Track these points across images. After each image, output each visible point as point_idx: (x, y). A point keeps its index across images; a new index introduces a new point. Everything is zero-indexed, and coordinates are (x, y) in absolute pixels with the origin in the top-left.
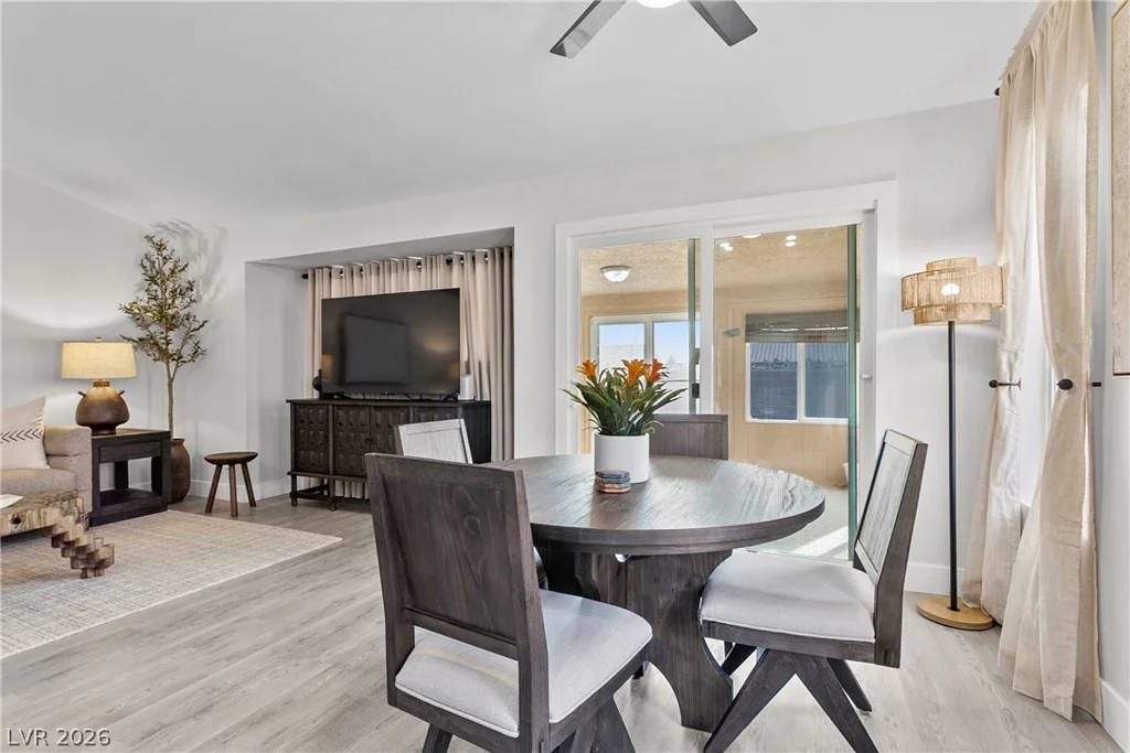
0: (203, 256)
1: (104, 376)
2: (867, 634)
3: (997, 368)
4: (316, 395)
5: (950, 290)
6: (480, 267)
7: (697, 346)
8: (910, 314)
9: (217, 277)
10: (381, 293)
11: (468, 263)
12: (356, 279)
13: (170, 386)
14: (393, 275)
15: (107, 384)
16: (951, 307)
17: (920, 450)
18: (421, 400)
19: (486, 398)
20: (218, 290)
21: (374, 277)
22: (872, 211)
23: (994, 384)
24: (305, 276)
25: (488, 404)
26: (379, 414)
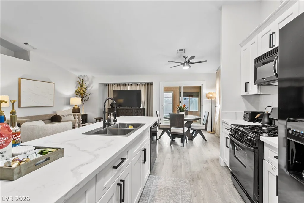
0: (88, 81)
1: (77, 104)
2: (204, 128)
3: (216, 104)
4: (111, 107)
5: (211, 95)
6: (143, 86)
7: (181, 100)
8: (207, 98)
9: (92, 85)
10: (123, 90)
11: (141, 85)
12: (118, 86)
13: (83, 106)
14: (126, 86)
15: (77, 106)
16: (211, 98)
17: (209, 113)
18: (131, 108)
19: (144, 108)
20: (92, 88)
21: (122, 86)
22: (203, 84)
23: (215, 106)
24: (107, 85)
25: (145, 109)
26: (127, 110)
